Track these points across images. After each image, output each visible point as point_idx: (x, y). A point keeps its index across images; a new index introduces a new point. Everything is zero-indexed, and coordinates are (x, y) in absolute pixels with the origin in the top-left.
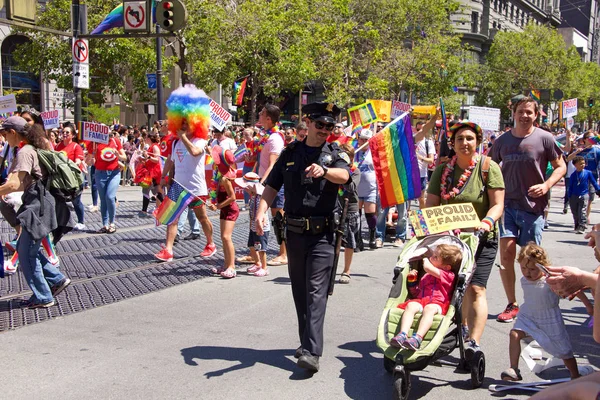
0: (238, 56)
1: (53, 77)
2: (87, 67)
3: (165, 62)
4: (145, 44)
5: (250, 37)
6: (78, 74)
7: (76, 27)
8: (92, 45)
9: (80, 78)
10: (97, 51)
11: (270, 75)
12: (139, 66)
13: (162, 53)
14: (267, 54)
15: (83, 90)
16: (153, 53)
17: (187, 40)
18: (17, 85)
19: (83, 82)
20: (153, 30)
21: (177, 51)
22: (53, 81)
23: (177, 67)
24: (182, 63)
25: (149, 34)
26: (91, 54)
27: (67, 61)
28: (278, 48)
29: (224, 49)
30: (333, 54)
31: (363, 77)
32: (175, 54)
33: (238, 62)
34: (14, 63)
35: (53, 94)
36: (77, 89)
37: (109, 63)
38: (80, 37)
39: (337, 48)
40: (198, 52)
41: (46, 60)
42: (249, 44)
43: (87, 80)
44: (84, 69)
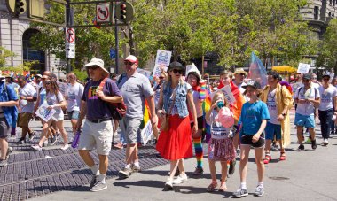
0: (165, 37)
1: (53, 52)
2: (74, 45)
3: (120, 42)
4: (108, 32)
5: (173, 26)
6: (69, 50)
7: (68, 21)
8: (77, 32)
9: (70, 52)
10: (80, 36)
11: (184, 49)
12: (104, 44)
13: (119, 36)
14: (182, 35)
15: (71, 59)
16: (113, 37)
17: (134, 28)
18: (31, 59)
19: (72, 54)
20: (114, 22)
21: (128, 35)
22: (54, 55)
23: (127, 45)
24: (130, 42)
25: (111, 25)
26: (76, 38)
27: (62, 43)
28: (189, 32)
29: (156, 33)
30: (224, 35)
31: (243, 49)
32: (126, 37)
33: (164, 41)
34: (30, 46)
35: (53, 62)
36: (68, 59)
37: (86, 44)
38: (70, 28)
39: (227, 31)
40: (140, 34)
41: (50, 42)
42: (171, 29)
43: (74, 53)
44: (73, 47)
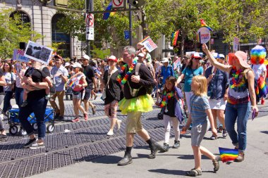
0: (174, 18)
1: (76, 34)
2: (93, 29)
3: (133, 24)
4: (123, 15)
5: (181, 8)
6: (88, 33)
7: (87, 8)
8: (95, 17)
9: (90, 35)
10: (98, 20)
11: (192, 28)
12: (120, 27)
13: (132, 19)
14: (190, 16)
15: (91, 41)
16: (127, 20)
17: (146, 12)
18: (59, 40)
19: (91, 37)
20: (127, 7)
21: (141, 18)
22: (76, 37)
23: (140, 27)
24: (143, 24)
25: (125, 9)
26: (95, 22)
27: (83, 26)
28: (196, 13)
29: (166, 15)
30: (230, 15)
31: (248, 27)
32: (139, 20)
33: (174, 22)
34: (57, 28)
35: (76, 43)
36: (88, 41)
37: (105, 26)
38: (90, 13)
39: (232, 11)
40: (152, 17)
41: (73, 26)
42: (180, 12)
43: (93, 35)
44: (92, 30)
